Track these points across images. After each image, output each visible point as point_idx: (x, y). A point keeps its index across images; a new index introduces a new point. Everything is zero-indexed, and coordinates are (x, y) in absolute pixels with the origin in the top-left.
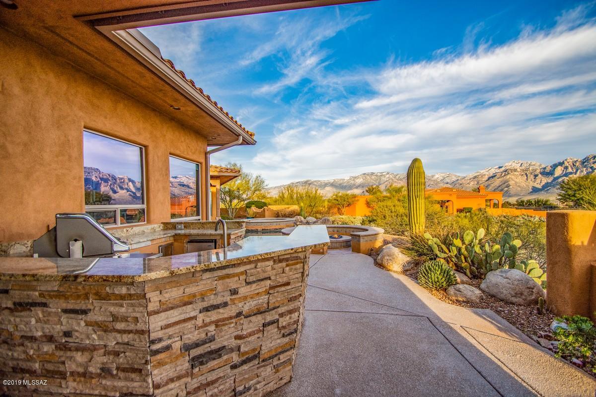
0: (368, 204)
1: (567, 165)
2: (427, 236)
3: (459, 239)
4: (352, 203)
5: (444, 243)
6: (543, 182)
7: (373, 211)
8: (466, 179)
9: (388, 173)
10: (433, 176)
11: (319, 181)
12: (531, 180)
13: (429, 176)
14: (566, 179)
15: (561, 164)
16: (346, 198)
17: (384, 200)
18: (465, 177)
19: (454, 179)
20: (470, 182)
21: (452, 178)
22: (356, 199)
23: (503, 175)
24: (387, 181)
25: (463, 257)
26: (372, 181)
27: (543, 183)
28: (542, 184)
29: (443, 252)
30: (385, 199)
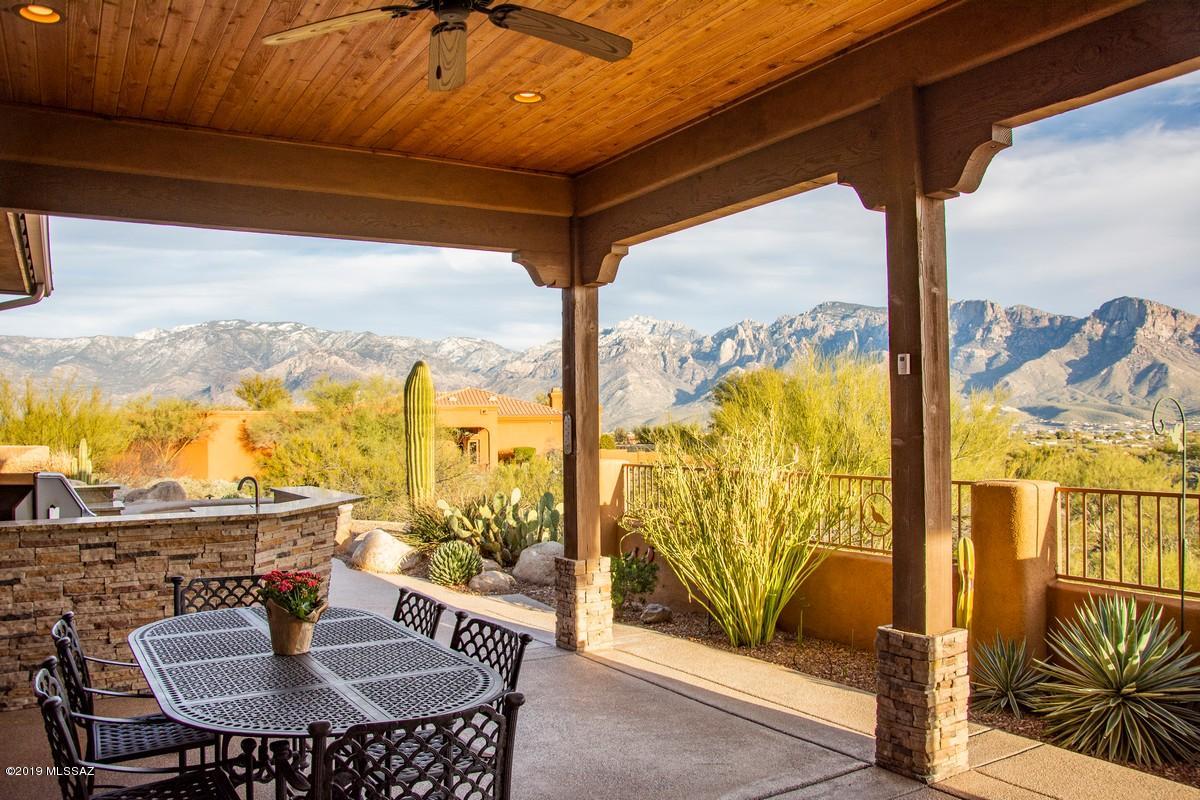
0: (247, 439)
1: (744, 337)
2: (442, 504)
3: (486, 507)
4: (194, 435)
5: (467, 514)
6: (697, 377)
7: (270, 462)
8: (526, 359)
9: (297, 328)
10: (437, 346)
11: (25, 340)
12: (674, 372)
13: (424, 346)
14: (741, 371)
15: (732, 333)
16: (174, 416)
17: (302, 426)
18: (523, 355)
19: (495, 358)
20: (535, 370)
21: (489, 356)
22: (210, 420)
23: (613, 354)
24: (292, 354)
25: (491, 534)
26: (240, 350)
27: (698, 381)
28: (695, 383)
29: (464, 527)
30: (304, 421)
